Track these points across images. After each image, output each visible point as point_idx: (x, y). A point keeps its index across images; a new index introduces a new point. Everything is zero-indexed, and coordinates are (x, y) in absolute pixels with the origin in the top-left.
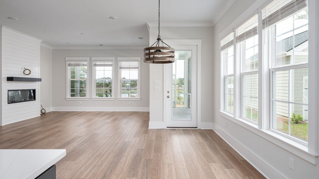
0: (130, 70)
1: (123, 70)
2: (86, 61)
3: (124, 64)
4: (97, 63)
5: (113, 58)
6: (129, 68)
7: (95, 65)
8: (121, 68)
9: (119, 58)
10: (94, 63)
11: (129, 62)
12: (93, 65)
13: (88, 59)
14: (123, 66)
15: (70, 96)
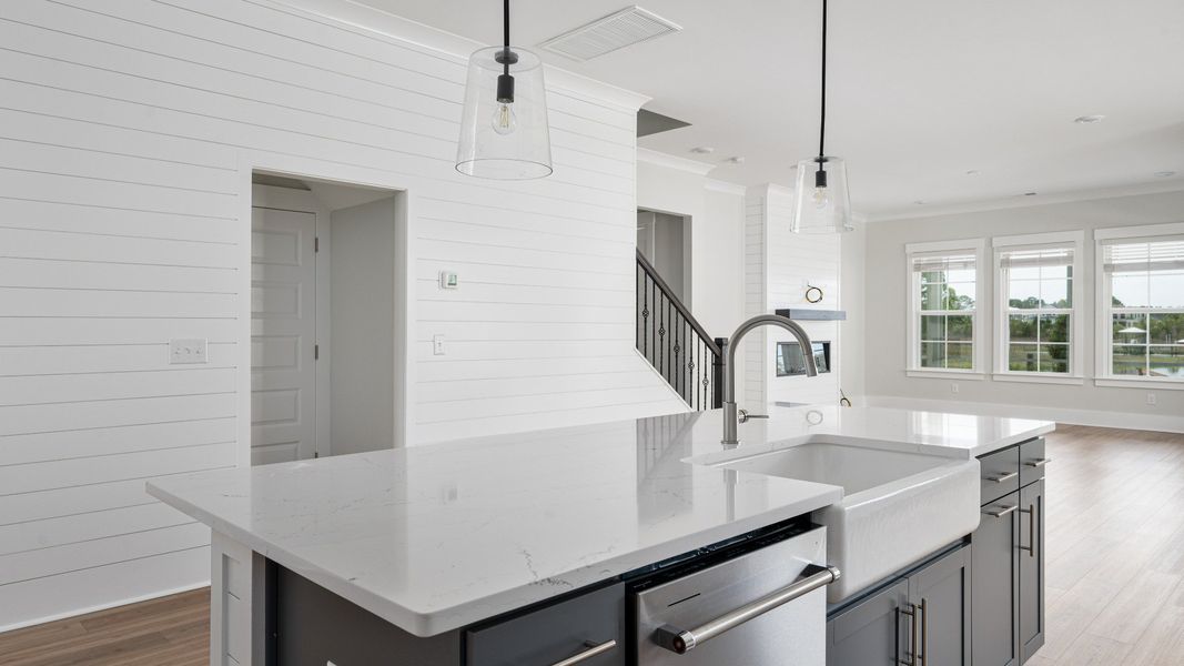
0: (1152, 272)
1: (1119, 274)
2: (971, 250)
3: (1122, 253)
4: (1014, 256)
5: (1079, 236)
6: (1149, 266)
7: (1007, 263)
8: (1110, 268)
9: (1100, 234)
10: (1002, 255)
11: (1146, 245)
12: (997, 263)
13: (981, 243)
14: (1116, 262)
15: (920, 364)
